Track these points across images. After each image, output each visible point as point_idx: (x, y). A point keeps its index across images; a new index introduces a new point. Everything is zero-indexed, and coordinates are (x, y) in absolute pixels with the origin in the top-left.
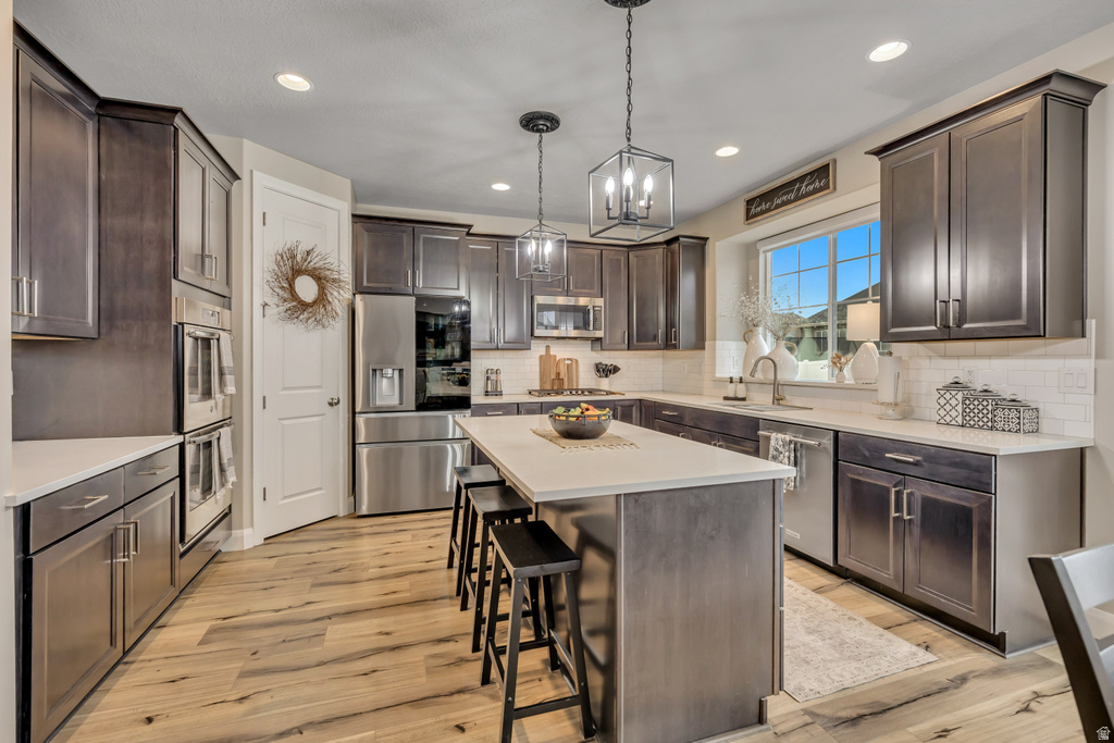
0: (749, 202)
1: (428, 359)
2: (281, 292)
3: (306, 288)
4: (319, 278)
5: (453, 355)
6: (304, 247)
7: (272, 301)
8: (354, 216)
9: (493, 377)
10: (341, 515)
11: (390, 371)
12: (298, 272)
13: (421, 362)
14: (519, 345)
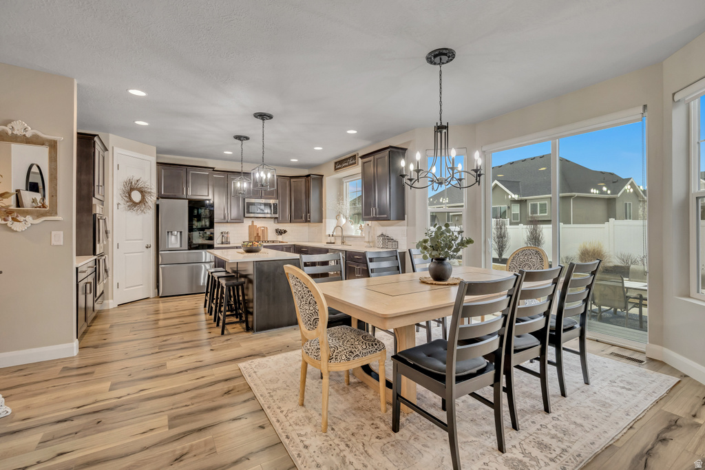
0: (336, 163)
1: (194, 227)
2: (126, 199)
3: (136, 196)
4: (142, 192)
5: (206, 225)
6: (136, 178)
7: (122, 202)
8: (157, 163)
9: (226, 235)
10: (152, 297)
11: (176, 232)
12: (132, 189)
13: (191, 229)
14: (238, 220)
